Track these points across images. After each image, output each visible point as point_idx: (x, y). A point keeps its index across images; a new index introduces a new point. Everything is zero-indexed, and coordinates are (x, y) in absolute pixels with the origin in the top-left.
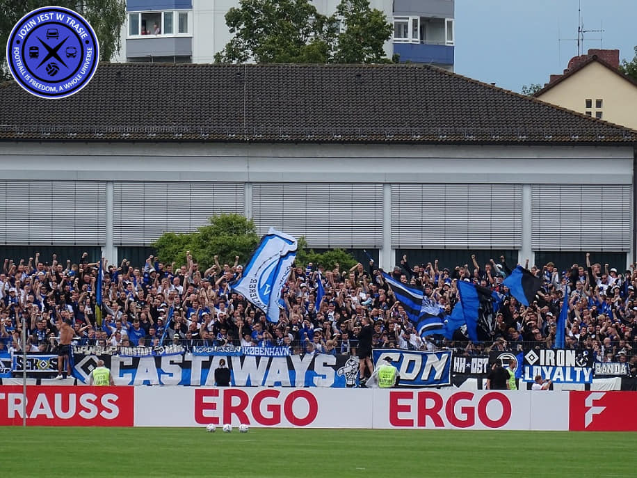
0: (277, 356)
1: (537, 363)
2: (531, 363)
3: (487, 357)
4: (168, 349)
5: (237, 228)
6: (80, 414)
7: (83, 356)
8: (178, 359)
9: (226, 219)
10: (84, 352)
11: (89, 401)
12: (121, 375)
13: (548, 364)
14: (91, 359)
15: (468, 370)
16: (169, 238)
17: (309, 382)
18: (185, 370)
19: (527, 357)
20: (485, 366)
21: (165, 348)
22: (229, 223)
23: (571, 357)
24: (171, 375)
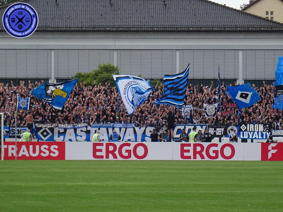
0: (129, 128)
1: (246, 130)
2: (243, 130)
3: (223, 128)
4: (79, 125)
5: (111, 70)
6: (41, 154)
7: (41, 128)
8: (84, 129)
9: (106, 66)
10: (42, 127)
11: (45, 148)
12: (59, 137)
13: (251, 130)
14: (45, 129)
15: (215, 133)
16: (80, 75)
17: (143, 140)
18: (87, 134)
19: (241, 127)
20: (222, 131)
21: (78, 125)
22: (107, 68)
23: (261, 127)
24: (81, 136)
